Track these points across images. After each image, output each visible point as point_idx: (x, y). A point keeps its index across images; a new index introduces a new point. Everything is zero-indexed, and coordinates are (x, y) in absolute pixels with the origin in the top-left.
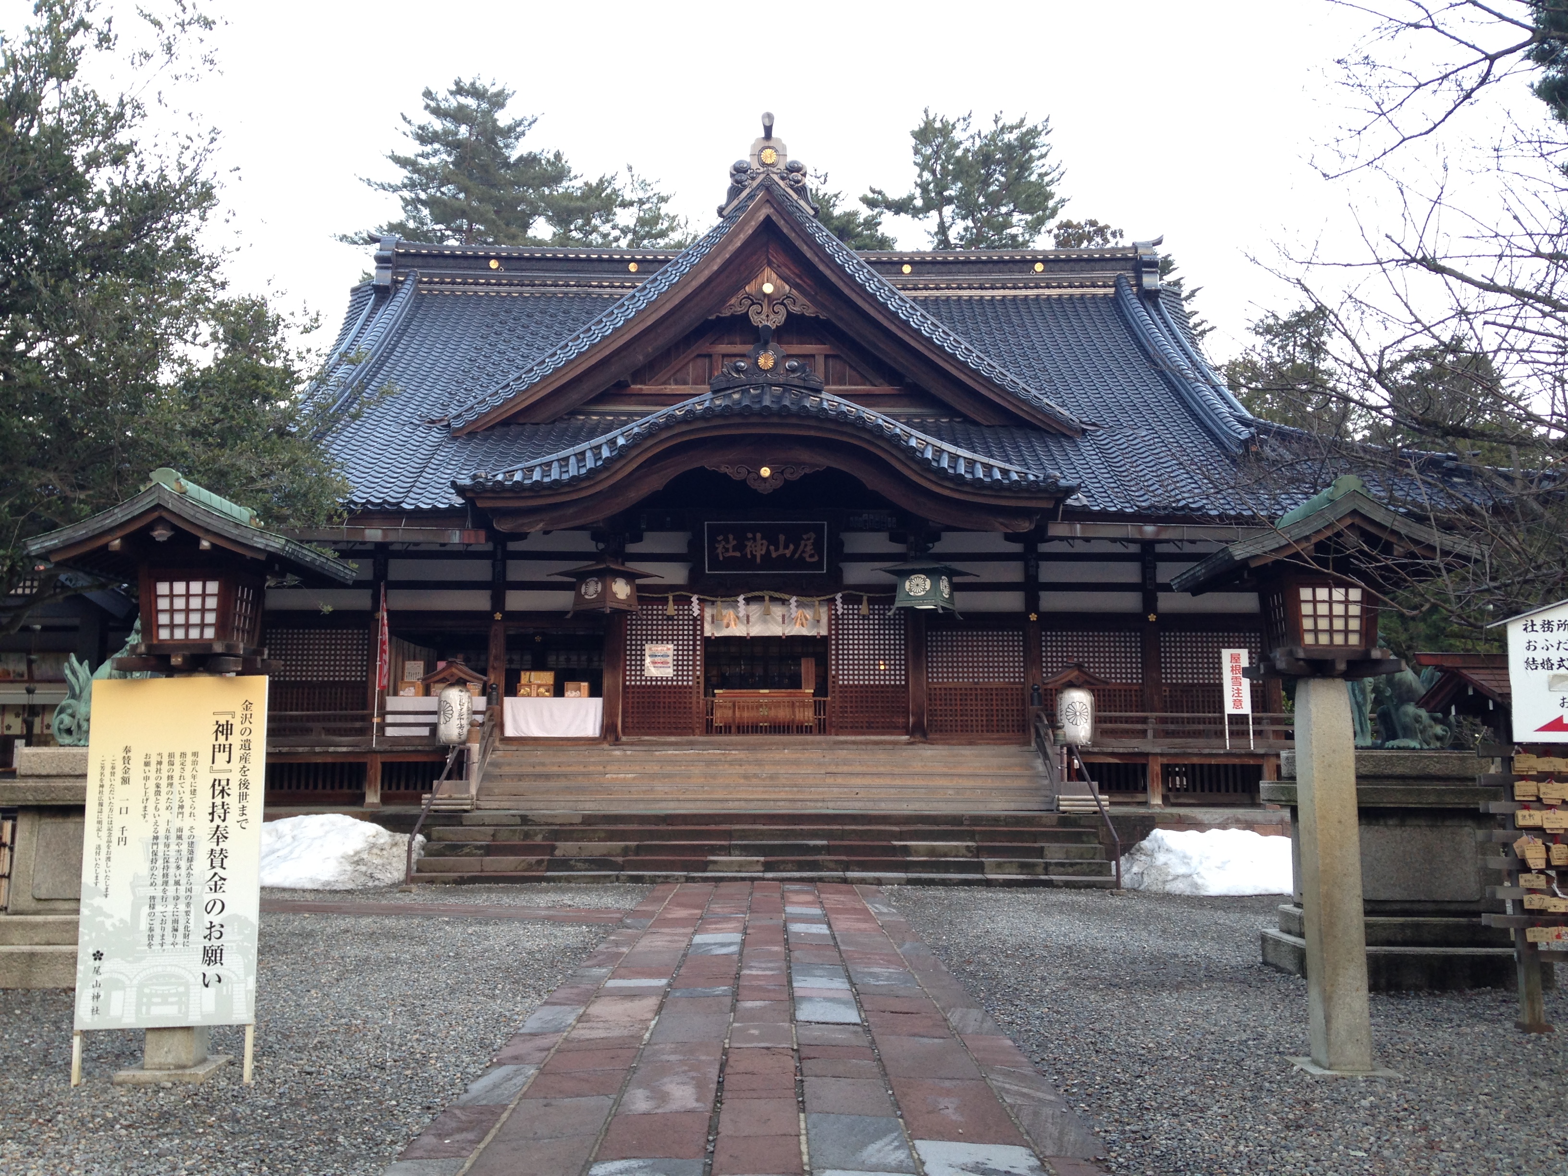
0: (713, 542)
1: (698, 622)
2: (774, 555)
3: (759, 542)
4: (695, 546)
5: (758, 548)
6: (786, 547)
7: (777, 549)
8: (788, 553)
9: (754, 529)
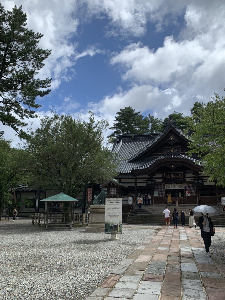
0: (166, 176)
1: (164, 187)
2: (175, 177)
3: (173, 175)
4: (163, 176)
5: (172, 176)
6: (177, 176)
7: (175, 176)
8: (177, 177)
9: (171, 174)
